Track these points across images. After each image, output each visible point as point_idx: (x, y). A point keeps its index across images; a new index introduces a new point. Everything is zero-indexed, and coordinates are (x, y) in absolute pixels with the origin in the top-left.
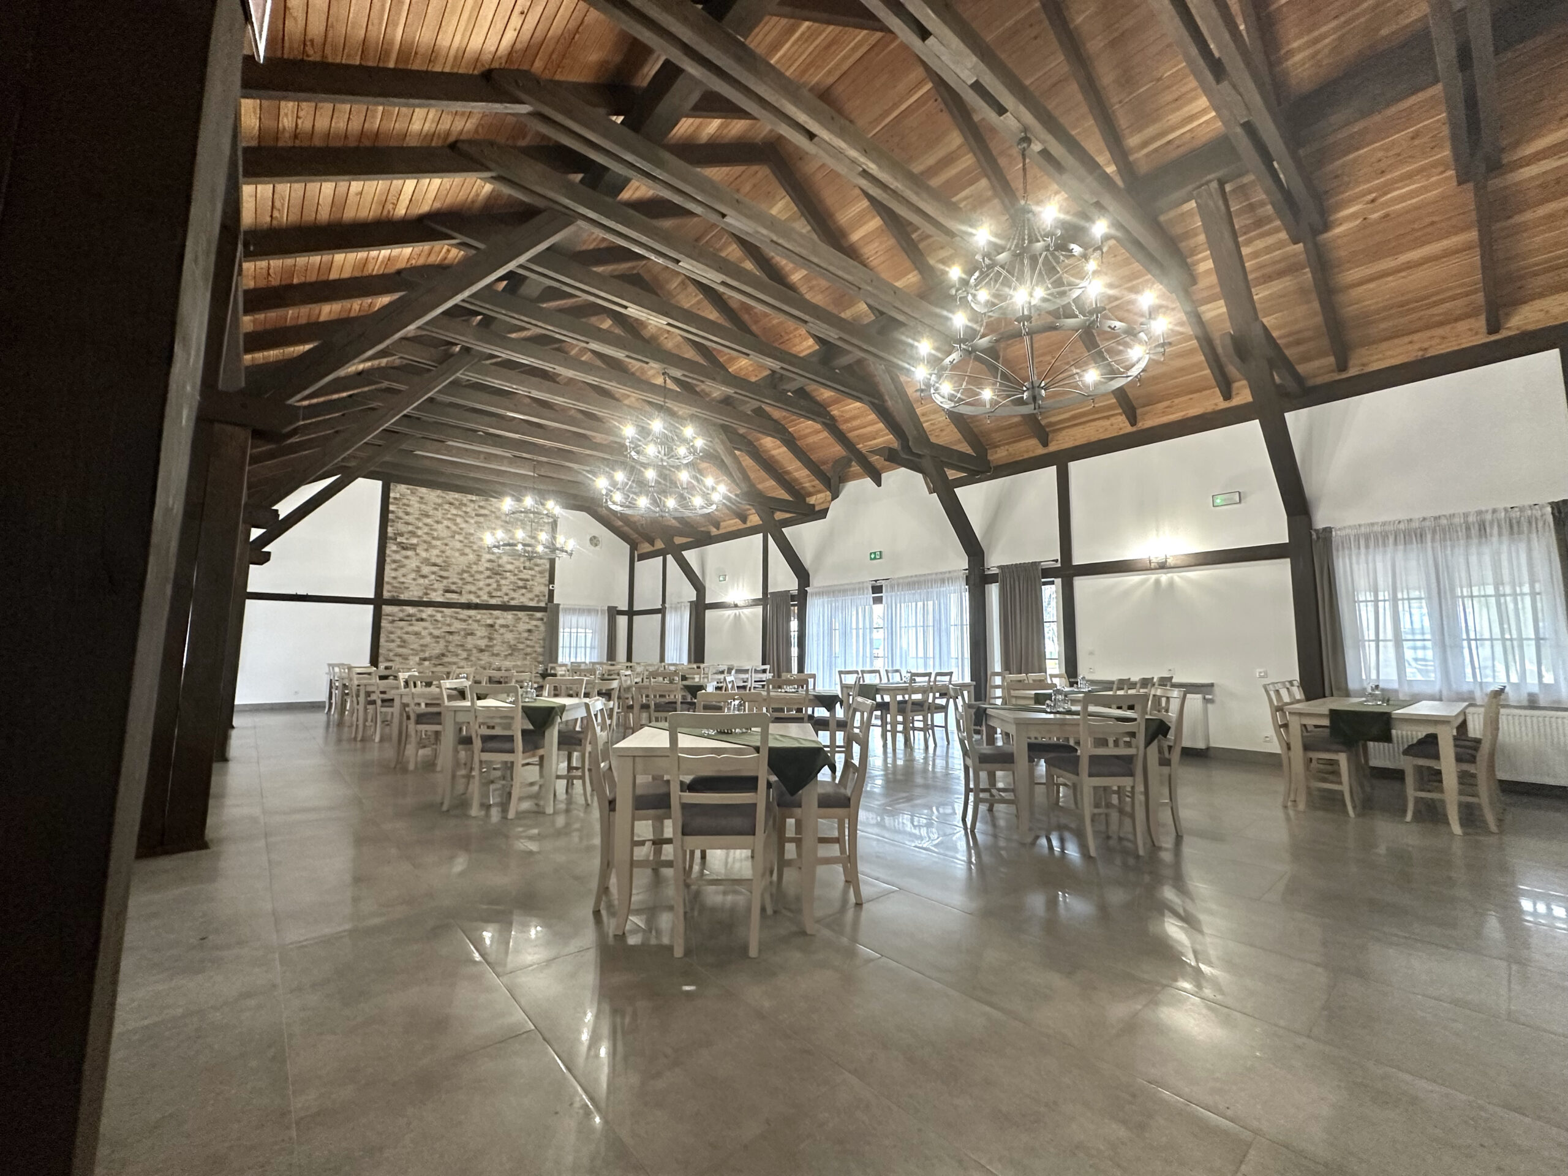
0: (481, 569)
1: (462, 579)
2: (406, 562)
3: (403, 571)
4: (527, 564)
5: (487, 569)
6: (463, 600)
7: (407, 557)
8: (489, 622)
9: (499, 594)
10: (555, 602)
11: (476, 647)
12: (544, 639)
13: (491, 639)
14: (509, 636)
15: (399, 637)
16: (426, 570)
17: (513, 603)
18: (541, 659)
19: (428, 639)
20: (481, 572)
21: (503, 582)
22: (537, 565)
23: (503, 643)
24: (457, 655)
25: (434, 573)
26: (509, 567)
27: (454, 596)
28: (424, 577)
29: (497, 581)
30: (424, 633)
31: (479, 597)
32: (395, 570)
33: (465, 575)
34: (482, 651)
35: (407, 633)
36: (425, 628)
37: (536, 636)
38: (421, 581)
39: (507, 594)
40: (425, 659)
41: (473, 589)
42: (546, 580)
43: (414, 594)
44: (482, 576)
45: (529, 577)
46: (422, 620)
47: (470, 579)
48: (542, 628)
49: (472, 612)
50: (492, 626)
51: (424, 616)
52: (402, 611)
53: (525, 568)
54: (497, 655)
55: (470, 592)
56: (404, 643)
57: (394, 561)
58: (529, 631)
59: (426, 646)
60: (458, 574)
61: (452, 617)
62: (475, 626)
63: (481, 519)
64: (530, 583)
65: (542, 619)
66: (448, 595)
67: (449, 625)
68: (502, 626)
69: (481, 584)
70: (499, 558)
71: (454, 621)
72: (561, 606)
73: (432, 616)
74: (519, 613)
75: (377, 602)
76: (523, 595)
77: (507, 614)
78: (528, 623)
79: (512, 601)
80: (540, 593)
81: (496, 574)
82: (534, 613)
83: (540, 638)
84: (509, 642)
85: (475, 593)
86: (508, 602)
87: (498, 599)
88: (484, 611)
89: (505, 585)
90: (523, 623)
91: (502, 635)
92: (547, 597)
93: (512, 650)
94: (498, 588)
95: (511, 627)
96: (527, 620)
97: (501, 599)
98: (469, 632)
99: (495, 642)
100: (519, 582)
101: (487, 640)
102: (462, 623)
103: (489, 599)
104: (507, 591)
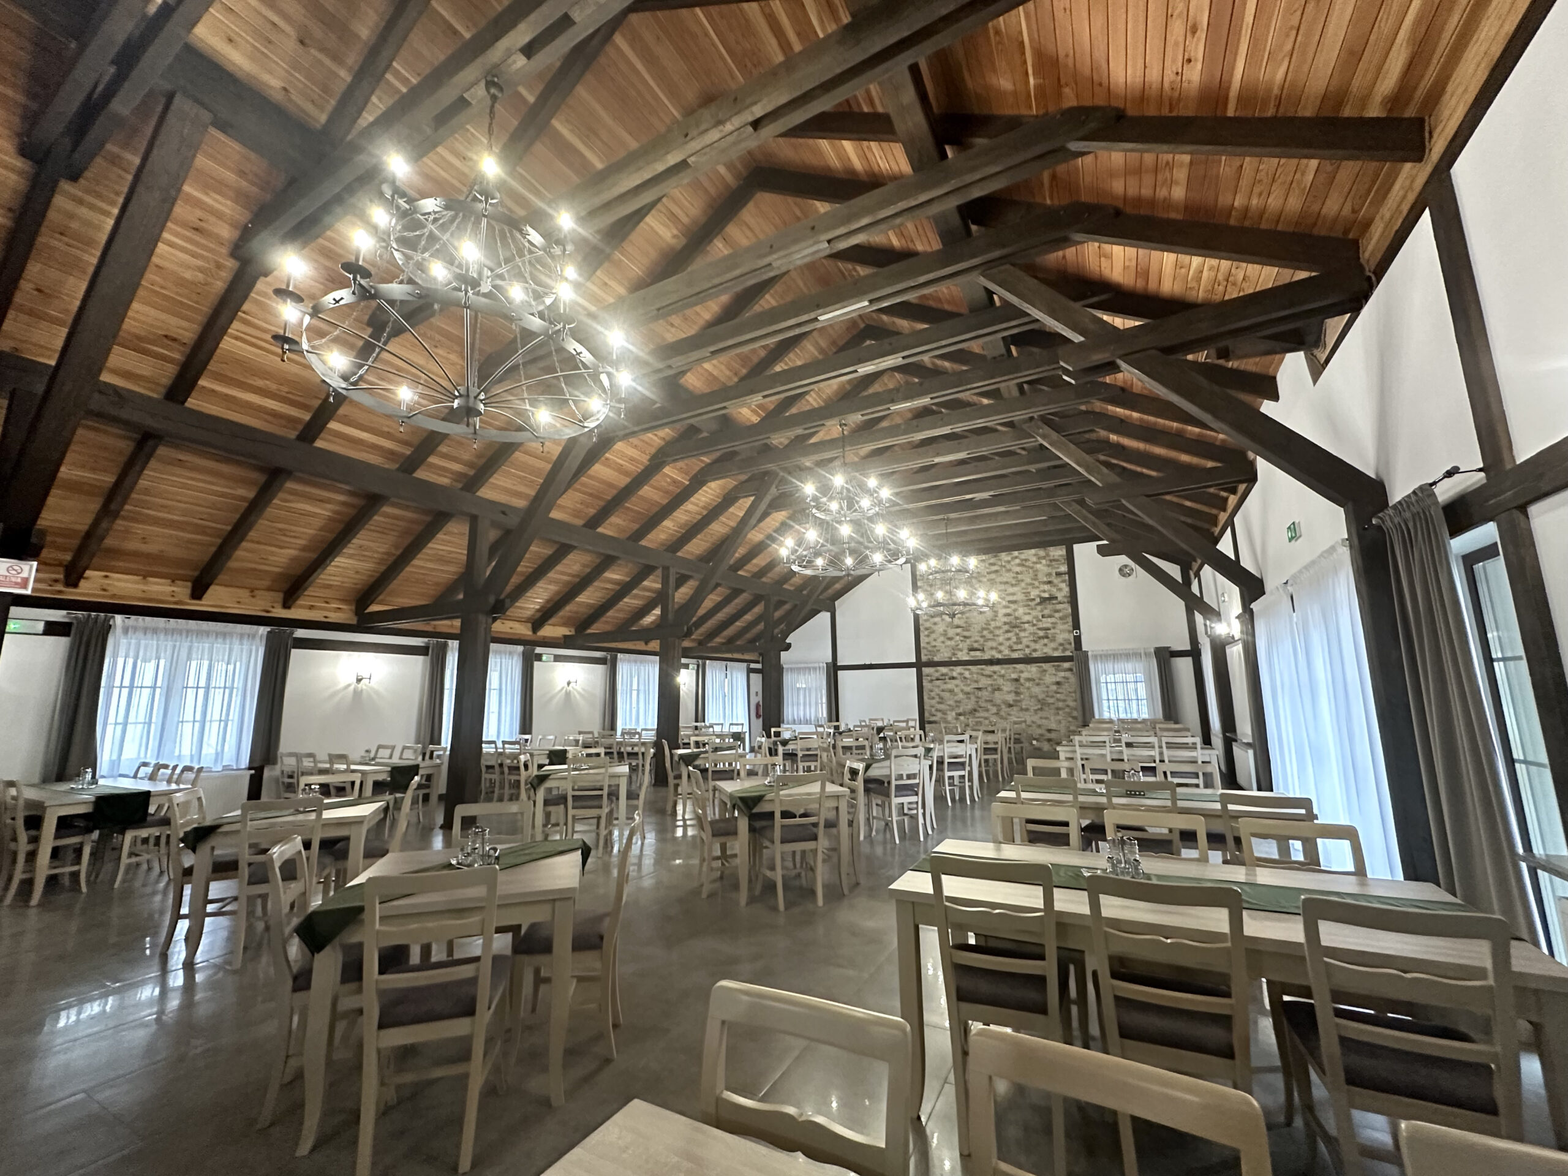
0: (998, 624)
1: (982, 637)
2: (935, 628)
3: (933, 636)
4: (1046, 612)
5: (1005, 623)
6: (986, 657)
7: (935, 624)
8: (1014, 676)
9: (1020, 647)
10: (1084, 649)
11: (1004, 702)
12: (1075, 692)
13: (1017, 693)
14: (1036, 690)
15: (938, 695)
16: (951, 632)
17: (1035, 655)
18: (1075, 714)
19: (961, 696)
20: (1000, 628)
21: (1022, 634)
22: (1058, 611)
23: (1031, 697)
24: (987, 710)
25: (958, 634)
26: (1026, 618)
27: (978, 653)
28: (950, 639)
29: (1017, 634)
30: (956, 690)
31: (1000, 652)
32: (928, 636)
33: (985, 633)
34: (1010, 706)
35: (943, 691)
36: (957, 686)
37: (1065, 688)
38: (949, 643)
39: (1028, 647)
40: (960, 714)
41: (994, 644)
42: (1069, 626)
43: (944, 655)
44: (1001, 631)
45: (1049, 625)
46: (953, 678)
47: (990, 636)
48: (1073, 679)
49: (996, 668)
50: (1017, 680)
51: (955, 674)
52: (937, 671)
53: (1043, 616)
54: (1027, 710)
55: (992, 648)
56: (942, 700)
57: (927, 629)
58: (1058, 683)
59: (959, 702)
60: (979, 632)
61: (978, 673)
62: (1001, 681)
63: (993, 576)
64: (1052, 631)
65: (1071, 670)
66: (972, 653)
67: (976, 682)
68: (1028, 680)
69: (1001, 639)
70: (1015, 610)
71: (980, 677)
72: (1090, 654)
73: (961, 674)
74: (1043, 665)
75: (918, 665)
76: (1045, 645)
77: (1031, 667)
78: (1054, 675)
79: (1034, 653)
80: (1064, 641)
81: (1015, 627)
82: (1061, 664)
83: (1071, 690)
84: (1036, 696)
85: (996, 648)
86: (1030, 654)
87: (1019, 652)
88: (1008, 666)
89: (1024, 637)
90: (1050, 675)
91: (1028, 688)
92: (1073, 644)
93: (1041, 705)
94: (1018, 641)
95: (1037, 681)
96: (1054, 672)
97: (1023, 652)
98: (996, 687)
99: (1022, 696)
100: (1039, 632)
101: (1014, 694)
102: (988, 679)
103: (1010, 653)
104: (1028, 644)
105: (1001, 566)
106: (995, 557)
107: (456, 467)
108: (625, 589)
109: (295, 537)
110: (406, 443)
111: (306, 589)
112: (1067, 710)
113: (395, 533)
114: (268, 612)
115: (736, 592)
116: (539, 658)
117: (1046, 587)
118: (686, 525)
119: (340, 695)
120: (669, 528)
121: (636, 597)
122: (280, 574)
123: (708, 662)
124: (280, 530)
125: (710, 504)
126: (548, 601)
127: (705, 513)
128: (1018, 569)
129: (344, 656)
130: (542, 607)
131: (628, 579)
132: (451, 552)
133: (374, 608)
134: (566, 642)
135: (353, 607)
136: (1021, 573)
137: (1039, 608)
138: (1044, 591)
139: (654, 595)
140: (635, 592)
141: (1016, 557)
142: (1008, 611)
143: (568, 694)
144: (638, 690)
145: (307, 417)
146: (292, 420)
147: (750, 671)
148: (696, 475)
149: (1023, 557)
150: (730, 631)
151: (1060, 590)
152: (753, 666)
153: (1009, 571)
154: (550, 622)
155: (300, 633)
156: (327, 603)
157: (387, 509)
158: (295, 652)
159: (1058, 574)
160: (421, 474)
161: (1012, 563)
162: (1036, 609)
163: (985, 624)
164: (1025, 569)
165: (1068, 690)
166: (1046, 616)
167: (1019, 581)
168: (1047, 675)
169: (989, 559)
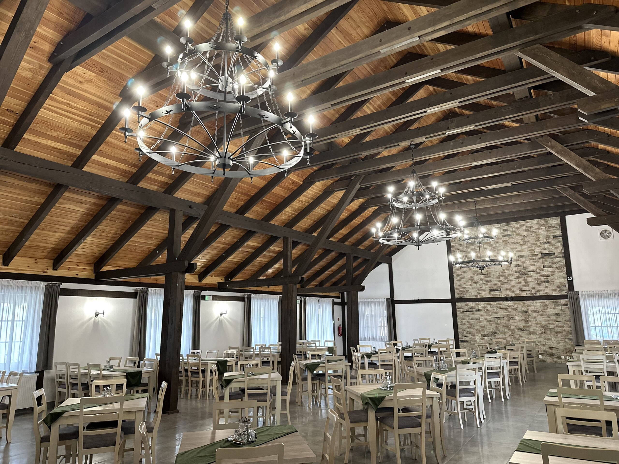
0: (511, 272)
1: (500, 281)
2: (465, 275)
3: (463, 281)
4: (546, 264)
5: (516, 272)
6: (503, 295)
7: (464, 272)
8: (524, 309)
9: (527, 288)
10: (576, 290)
11: (516, 327)
12: (570, 321)
13: (526, 321)
14: (540, 319)
15: (468, 322)
16: (477, 278)
17: (539, 294)
18: (570, 336)
19: (485, 323)
20: (512, 275)
21: (529, 279)
22: (555, 263)
23: (537, 324)
24: (505, 333)
25: (481, 279)
26: (532, 268)
27: (496, 293)
28: (476, 283)
29: (525, 280)
30: (482, 319)
31: (513, 292)
32: (459, 280)
33: (502, 278)
34: (521, 330)
35: (472, 319)
36: (482, 316)
37: (562, 318)
38: (475, 285)
39: (534, 288)
40: (485, 336)
41: (508, 287)
42: (564, 274)
43: (472, 294)
44: (513, 277)
45: (549, 273)
46: (479, 310)
47: (505, 281)
48: (568, 312)
49: (510, 303)
50: (526, 312)
51: (480, 307)
52: (467, 305)
54: (534, 333)
55: (507, 289)
56: (471, 326)
57: (458, 275)
58: (557, 314)
59: (484, 327)
60: (497, 278)
61: (497, 307)
62: (514, 313)
63: (507, 238)
64: (551, 277)
65: (566, 305)
66: (493, 293)
67: (496, 313)
68: (535, 312)
69: (513, 283)
70: (523, 262)
71: (499, 310)
72: (580, 293)
73: (485, 307)
74: (545, 301)
75: (453, 301)
76: (547, 287)
77: (536, 303)
78: (554, 308)
79: (538, 293)
80: (561, 284)
81: (523, 274)
82: (559, 300)
83: (567, 319)
84: (541, 323)
85: (510, 289)
86: (535, 293)
87: (527, 292)
88: (519, 302)
89: (531, 281)
90: (550, 308)
91: (535, 318)
92: (567, 287)
93: (545, 330)
94: (526, 284)
95: (541, 313)
96: (553, 306)
97: (530, 292)
98: (511, 317)
99: (530, 323)
100: (542, 278)
101: (524, 322)
102: (505, 311)
103: (520, 293)
104: (534, 286)
105: (513, 231)
106: (508, 225)
107: (162, 179)
108: (258, 252)
109: (64, 225)
110: (134, 165)
111: (67, 258)
112: (564, 333)
113: (122, 221)
114: (45, 272)
115: (327, 252)
116: (203, 298)
117: (546, 246)
118: (299, 209)
119: (86, 324)
120: (288, 212)
121: (265, 256)
122: (53, 248)
123: (307, 298)
124: (56, 221)
125: (314, 196)
126: (209, 261)
127: (311, 201)
128: (525, 233)
129: (88, 299)
130: (205, 264)
131: (260, 245)
132: (153, 232)
133: (106, 268)
134: (220, 287)
135: (93, 268)
136: (528, 236)
137: (541, 261)
138: (545, 249)
139: (275, 255)
140: (264, 253)
141: (523, 225)
142: (518, 263)
143: (221, 322)
144: (264, 318)
145: (79, 152)
146: (69, 155)
147: (334, 304)
148: (307, 178)
149: (528, 224)
150: (322, 277)
151: (557, 248)
152: (336, 300)
153: (518, 234)
154: (210, 274)
155: (64, 285)
156: (78, 265)
157: (119, 207)
158: (61, 298)
159: (555, 237)
160: (142, 184)
161: (521, 229)
162: (539, 262)
163: (502, 272)
164: (530, 233)
165: (564, 319)
166: (546, 266)
167: (526, 242)
168: (548, 309)
169: (503, 227)
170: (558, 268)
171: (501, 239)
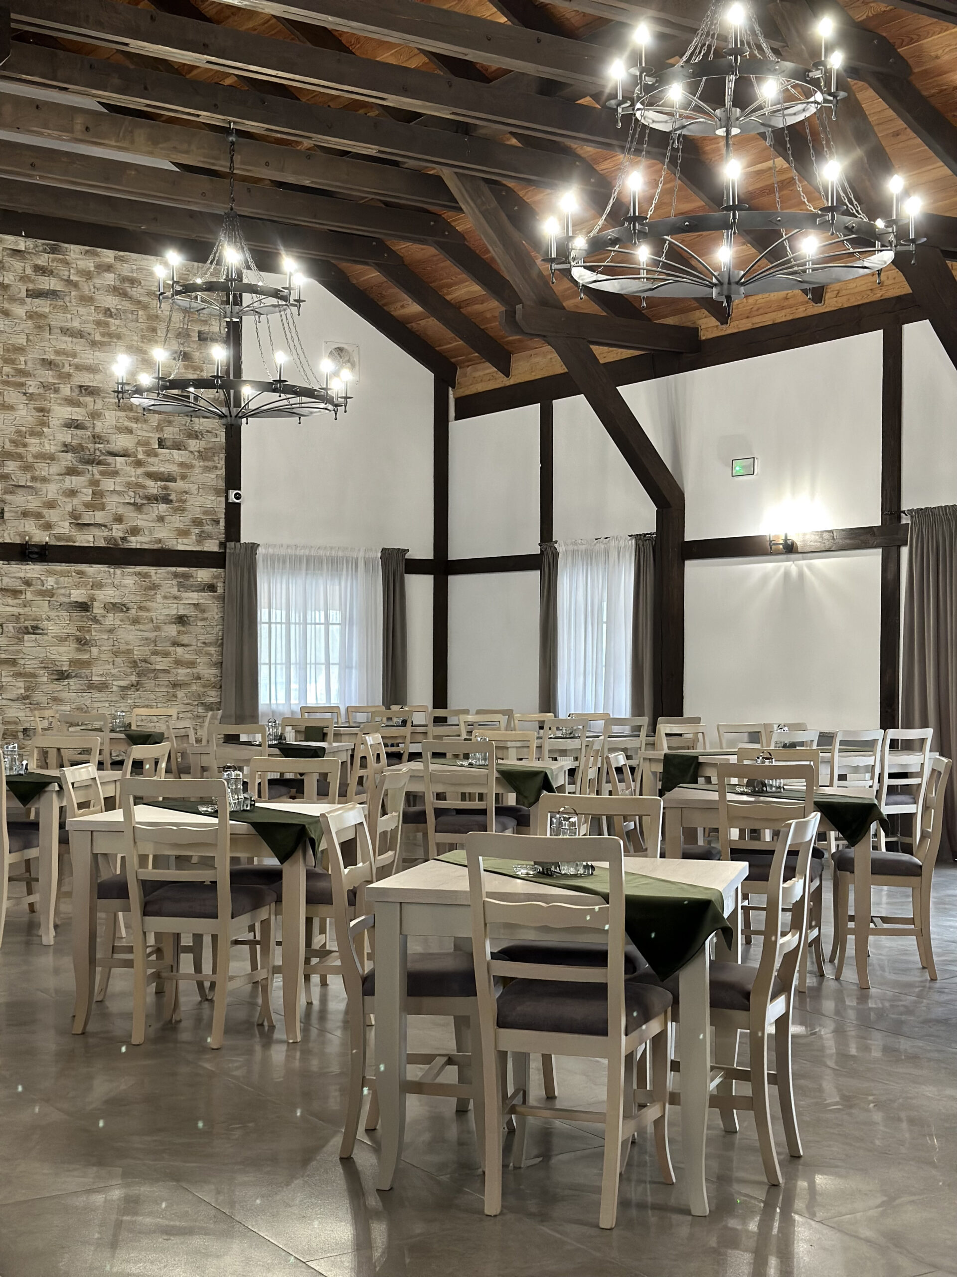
0: (50, 447)
4: (169, 433)
5: (67, 448)
6: (10, 535)
8: (78, 595)
9: (99, 517)
10: (246, 537)
11: (47, 665)
12: (220, 643)
13: (82, 643)
14: (130, 636)
17: (135, 542)
20: (52, 458)
21: (108, 484)
22: (195, 435)
23: (116, 654)
26: (121, 442)
29: (94, 483)
31: (48, 526)
33: (9, 467)
34: (62, 676)
37: (198, 634)
39: (119, 519)
41: (33, 503)
42: (216, 476)
44: (54, 469)
45: (173, 469)
47: (23, 479)
48: (214, 612)
49: (33, 570)
50: (84, 607)
53: (161, 443)
54: (102, 687)
55: (25, 514)
58: (181, 620)
62: (41, 608)
63: (43, 306)
64: (179, 485)
65: (212, 588)
68: (112, 607)
69: (52, 490)
70: (95, 415)
72: (260, 551)
74: (152, 570)
76: (161, 519)
77: (123, 574)
78: (175, 598)
79: (132, 539)
80: (205, 513)
81: (90, 462)
82: (192, 570)
83: (210, 638)
84: (129, 652)
85: (38, 516)
86: (124, 539)
87: (96, 531)
88: (64, 567)
89: (114, 491)
90: (165, 597)
91: (111, 631)
92: (222, 523)
93: (139, 675)
94: (97, 501)
95: (133, 611)
96: (174, 590)
97: (106, 533)
98: (27, 623)
99: (95, 651)
100: (150, 483)
101: (74, 645)
102: (10, 601)
103: (74, 532)
104: (121, 510)
105: (69, 282)
106: (54, 250)
112: (195, 687)
128: (111, 301)
141: (109, 268)
142: (77, 414)
153: (87, 300)
159: (204, 339)
161: (97, 281)
162: (146, 421)
163: (12, 441)
164: (127, 305)
165: (202, 638)
166: (168, 443)
167: (110, 335)
168: (159, 599)
169: (36, 254)
170: (202, 455)
171: (22, 302)
